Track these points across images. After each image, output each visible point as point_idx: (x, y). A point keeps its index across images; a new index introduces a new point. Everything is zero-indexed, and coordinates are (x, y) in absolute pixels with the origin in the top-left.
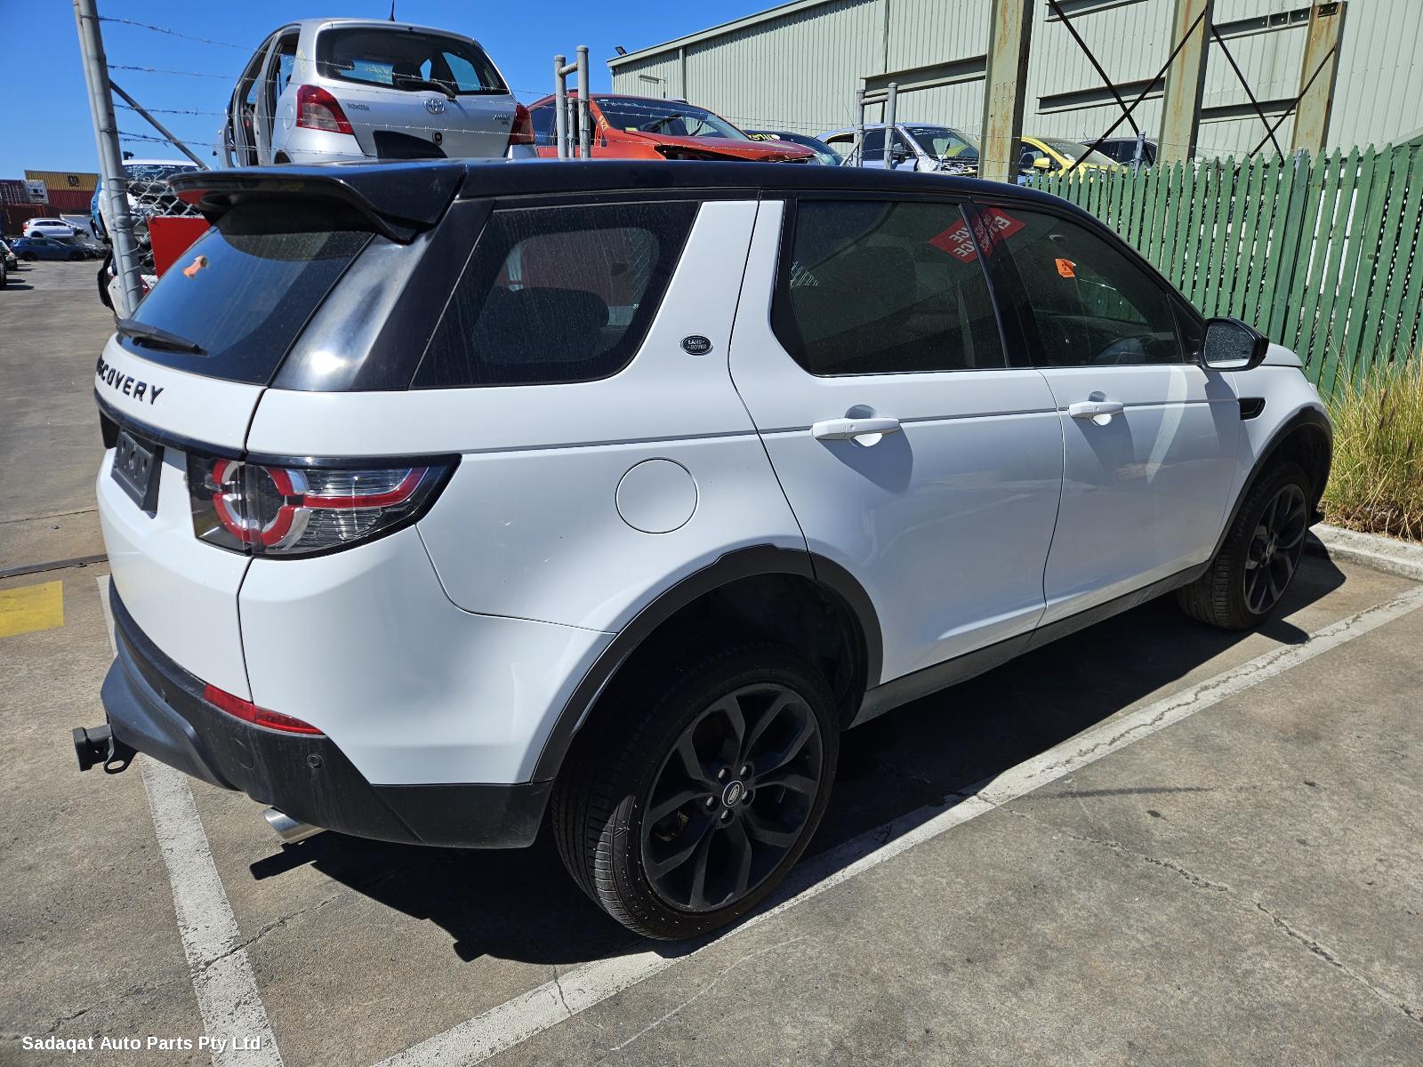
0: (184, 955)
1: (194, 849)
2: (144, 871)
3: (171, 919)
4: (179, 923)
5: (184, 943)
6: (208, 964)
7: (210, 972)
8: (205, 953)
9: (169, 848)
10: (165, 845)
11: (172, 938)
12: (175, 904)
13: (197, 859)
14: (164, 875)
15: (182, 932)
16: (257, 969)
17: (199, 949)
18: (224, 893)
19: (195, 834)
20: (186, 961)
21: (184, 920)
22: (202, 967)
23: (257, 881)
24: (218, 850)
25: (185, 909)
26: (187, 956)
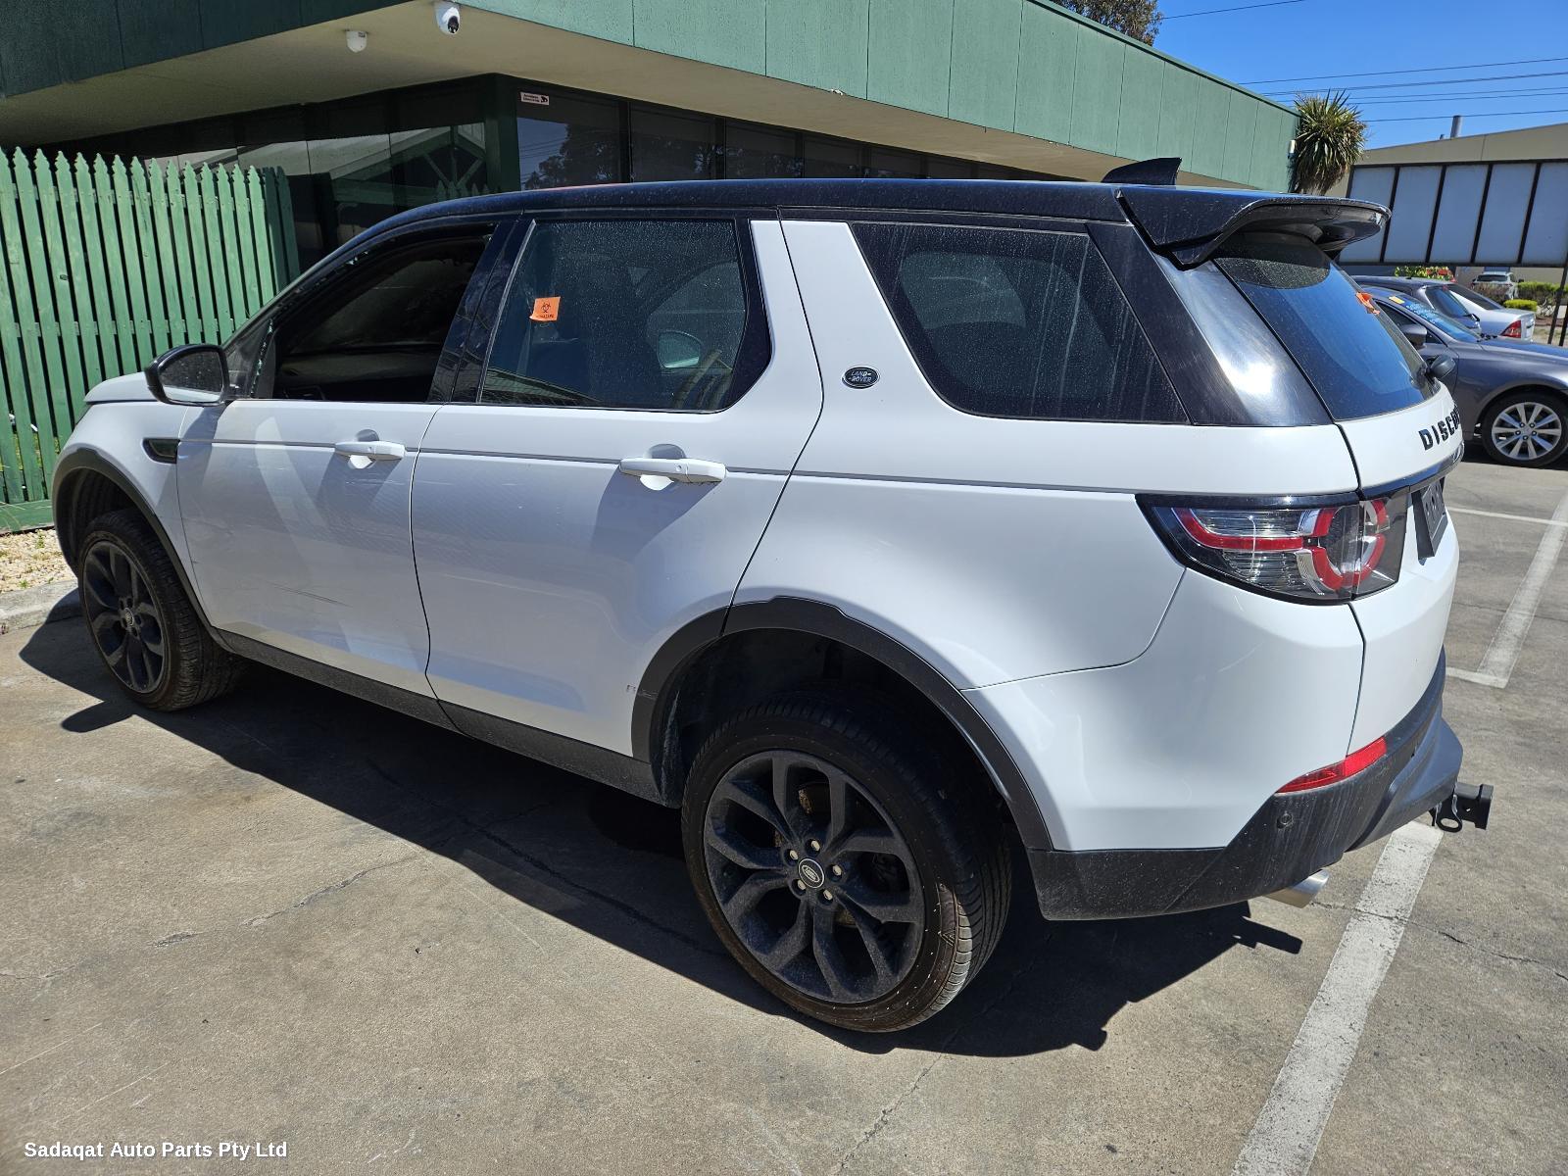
0: (1404, 936)
1: (1329, 1009)
2: (1392, 1028)
3: (1394, 968)
4: (1391, 959)
5: (1398, 944)
6: (1391, 919)
7: (1393, 914)
8: (1387, 926)
9: (1352, 1031)
10: (1353, 1037)
11: (1405, 953)
12: (1384, 976)
13: (1335, 997)
14: (1376, 1006)
15: (1393, 953)
16: (1359, 891)
17: (1390, 932)
18: (1338, 952)
19: (1317, 1024)
20: (1405, 931)
21: (1385, 959)
22: (1396, 920)
23: (1303, 940)
24: (1309, 992)
25: (1379, 965)
26: (1401, 934)
